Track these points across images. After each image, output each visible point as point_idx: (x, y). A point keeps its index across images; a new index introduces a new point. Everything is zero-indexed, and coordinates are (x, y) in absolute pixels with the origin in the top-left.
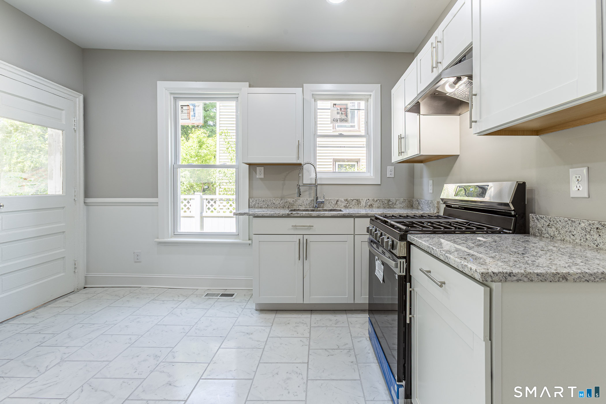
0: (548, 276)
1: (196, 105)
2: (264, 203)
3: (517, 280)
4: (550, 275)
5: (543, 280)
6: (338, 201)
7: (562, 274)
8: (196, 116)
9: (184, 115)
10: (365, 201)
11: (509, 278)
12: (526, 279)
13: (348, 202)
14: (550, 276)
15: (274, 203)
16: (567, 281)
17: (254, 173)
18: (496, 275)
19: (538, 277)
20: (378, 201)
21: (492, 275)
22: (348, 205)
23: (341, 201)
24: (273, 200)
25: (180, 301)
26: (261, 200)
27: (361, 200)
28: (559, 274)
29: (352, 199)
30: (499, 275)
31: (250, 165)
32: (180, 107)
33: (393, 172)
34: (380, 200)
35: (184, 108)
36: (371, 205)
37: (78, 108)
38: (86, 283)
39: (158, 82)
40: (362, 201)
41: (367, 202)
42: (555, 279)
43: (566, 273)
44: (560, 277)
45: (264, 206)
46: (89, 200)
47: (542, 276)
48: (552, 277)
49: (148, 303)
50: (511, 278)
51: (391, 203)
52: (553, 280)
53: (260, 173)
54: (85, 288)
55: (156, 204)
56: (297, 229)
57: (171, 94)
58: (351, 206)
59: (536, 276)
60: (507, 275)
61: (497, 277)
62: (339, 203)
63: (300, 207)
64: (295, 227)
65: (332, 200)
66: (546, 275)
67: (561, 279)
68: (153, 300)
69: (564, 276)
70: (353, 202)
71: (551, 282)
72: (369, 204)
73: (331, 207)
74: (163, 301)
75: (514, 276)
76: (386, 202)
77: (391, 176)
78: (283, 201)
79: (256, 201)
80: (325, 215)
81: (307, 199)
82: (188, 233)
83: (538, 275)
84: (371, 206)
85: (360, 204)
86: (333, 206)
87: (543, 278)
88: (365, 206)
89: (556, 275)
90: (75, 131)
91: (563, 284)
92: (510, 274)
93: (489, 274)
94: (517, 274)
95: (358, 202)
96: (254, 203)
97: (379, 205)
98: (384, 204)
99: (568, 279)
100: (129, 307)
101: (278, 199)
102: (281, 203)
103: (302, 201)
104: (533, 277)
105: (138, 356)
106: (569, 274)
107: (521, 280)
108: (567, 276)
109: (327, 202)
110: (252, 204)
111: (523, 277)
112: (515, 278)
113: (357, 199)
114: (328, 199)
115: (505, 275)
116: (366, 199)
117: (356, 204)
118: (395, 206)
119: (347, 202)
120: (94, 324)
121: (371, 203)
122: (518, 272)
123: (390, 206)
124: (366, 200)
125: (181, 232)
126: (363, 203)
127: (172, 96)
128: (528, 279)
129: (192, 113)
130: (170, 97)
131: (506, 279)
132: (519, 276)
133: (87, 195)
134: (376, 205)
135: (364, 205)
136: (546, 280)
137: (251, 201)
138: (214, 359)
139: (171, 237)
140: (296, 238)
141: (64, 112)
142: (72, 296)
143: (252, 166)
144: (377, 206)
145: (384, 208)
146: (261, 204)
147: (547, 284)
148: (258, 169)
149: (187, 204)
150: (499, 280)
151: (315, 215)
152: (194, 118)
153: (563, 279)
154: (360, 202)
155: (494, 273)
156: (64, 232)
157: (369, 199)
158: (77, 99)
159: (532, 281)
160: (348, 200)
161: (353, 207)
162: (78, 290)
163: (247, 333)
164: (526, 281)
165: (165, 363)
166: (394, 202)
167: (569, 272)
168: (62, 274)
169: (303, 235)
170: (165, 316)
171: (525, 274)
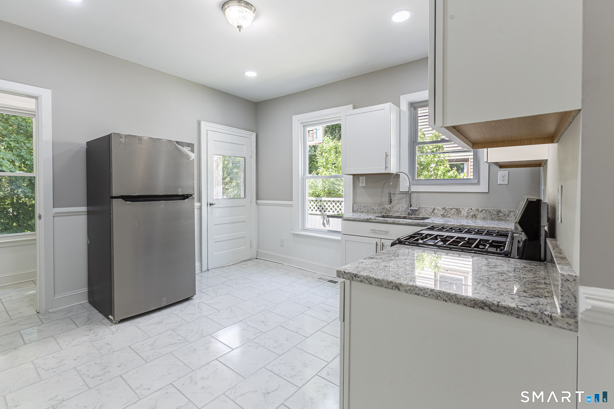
0: (383, 283)
1: (317, 129)
2: (365, 208)
3: (360, 281)
4: (385, 282)
5: (380, 285)
6: (434, 209)
7: (395, 284)
8: (318, 137)
9: (310, 138)
10: (466, 211)
11: (354, 278)
12: (367, 282)
13: (446, 211)
14: (385, 284)
15: (373, 209)
16: (399, 290)
17: (358, 181)
18: (346, 274)
19: (376, 282)
20: (484, 212)
21: (343, 273)
22: (446, 214)
23: (438, 210)
24: (373, 206)
25: (300, 278)
26: (362, 205)
27: (461, 210)
28: (392, 283)
29: (451, 208)
30: (348, 274)
31: (354, 175)
32: (308, 132)
33: (506, 178)
34: (487, 210)
35: (311, 132)
36: (475, 215)
37: (253, 142)
38: (257, 256)
39: (293, 116)
40: (463, 210)
41: (469, 212)
42: (389, 287)
43: (398, 284)
44: (393, 286)
45: (365, 211)
46: (259, 202)
47: (379, 282)
48: (386, 284)
49: (282, 275)
50: (356, 278)
51: (502, 214)
52: (387, 287)
53: (362, 182)
54: (256, 258)
55: (291, 206)
56: (375, 233)
57: (302, 123)
58: (450, 215)
59: (374, 281)
60: (353, 276)
61: (346, 276)
62: (436, 211)
63: (396, 213)
64: (374, 231)
65: (429, 208)
66: (382, 282)
67: (394, 288)
68: (285, 274)
69: (397, 285)
70: (452, 211)
71: (386, 288)
72: (471, 214)
73: (427, 215)
74: (290, 276)
75: (358, 277)
76: (495, 213)
77: (503, 183)
78: (381, 207)
79: (359, 206)
80: (400, 222)
81: (403, 207)
82: (312, 229)
83: (375, 280)
84: (474, 217)
85: (460, 214)
86: (430, 214)
87: (380, 284)
88: (467, 217)
89: (390, 283)
90: (251, 157)
91: (396, 292)
92: (356, 275)
93: (342, 272)
94: (361, 277)
95: (458, 211)
96: (357, 208)
97: (485, 215)
98: (493, 215)
99: (400, 289)
100: (270, 275)
101: (377, 205)
102: (379, 209)
103: (398, 207)
104: (372, 281)
105: (258, 303)
106: (401, 285)
107: (363, 282)
108: (399, 286)
109: (423, 209)
110: (355, 209)
111: (365, 279)
112: (359, 279)
113: (456, 207)
114: (423, 207)
115: (352, 276)
116: (468, 208)
117: (456, 213)
118: (507, 218)
119: (444, 211)
120: (249, 280)
121: (475, 213)
122: (361, 275)
123: (500, 217)
124: (468, 210)
125: (308, 228)
126: (464, 213)
127: (302, 125)
128: (369, 282)
129: (315, 136)
130: (301, 126)
131: (353, 278)
132: (362, 278)
133: (257, 198)
134: (480, 215)
135: (465, 214)
136: (382, 286)
137: (354, 206)
138: (294, 318)
139: (301, 231)
140: (374, 241)
141: (245, 146)
142: (248, 262)
143: (356, 177)
144: (482, 217)
145: (493, 219)
146: (363, 209)
147: (382, 289)
148: (361, 178)
149: (339, 205)
150: (348, 278)
151: (391, 222)
152: (316, 139)
153: (396, 288)
154: (460, 211)
155: (344, 272)
156: (245, 221)
157: (471, 209)
158: (253, 136)
159: (371, 284)
160: (446, 208)
161: (452, 216)
162: (253, 259)
163: (326, 310)
164: (366, 283)
165: (268, 311)
166: (507, 213)
167: (402, 283)
168: (244, 247)
169: (381, 239)
170: (285, 285)
171: (366, 277)
